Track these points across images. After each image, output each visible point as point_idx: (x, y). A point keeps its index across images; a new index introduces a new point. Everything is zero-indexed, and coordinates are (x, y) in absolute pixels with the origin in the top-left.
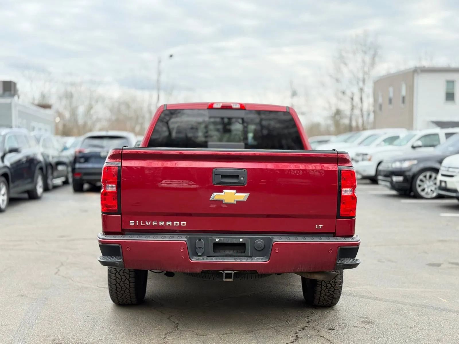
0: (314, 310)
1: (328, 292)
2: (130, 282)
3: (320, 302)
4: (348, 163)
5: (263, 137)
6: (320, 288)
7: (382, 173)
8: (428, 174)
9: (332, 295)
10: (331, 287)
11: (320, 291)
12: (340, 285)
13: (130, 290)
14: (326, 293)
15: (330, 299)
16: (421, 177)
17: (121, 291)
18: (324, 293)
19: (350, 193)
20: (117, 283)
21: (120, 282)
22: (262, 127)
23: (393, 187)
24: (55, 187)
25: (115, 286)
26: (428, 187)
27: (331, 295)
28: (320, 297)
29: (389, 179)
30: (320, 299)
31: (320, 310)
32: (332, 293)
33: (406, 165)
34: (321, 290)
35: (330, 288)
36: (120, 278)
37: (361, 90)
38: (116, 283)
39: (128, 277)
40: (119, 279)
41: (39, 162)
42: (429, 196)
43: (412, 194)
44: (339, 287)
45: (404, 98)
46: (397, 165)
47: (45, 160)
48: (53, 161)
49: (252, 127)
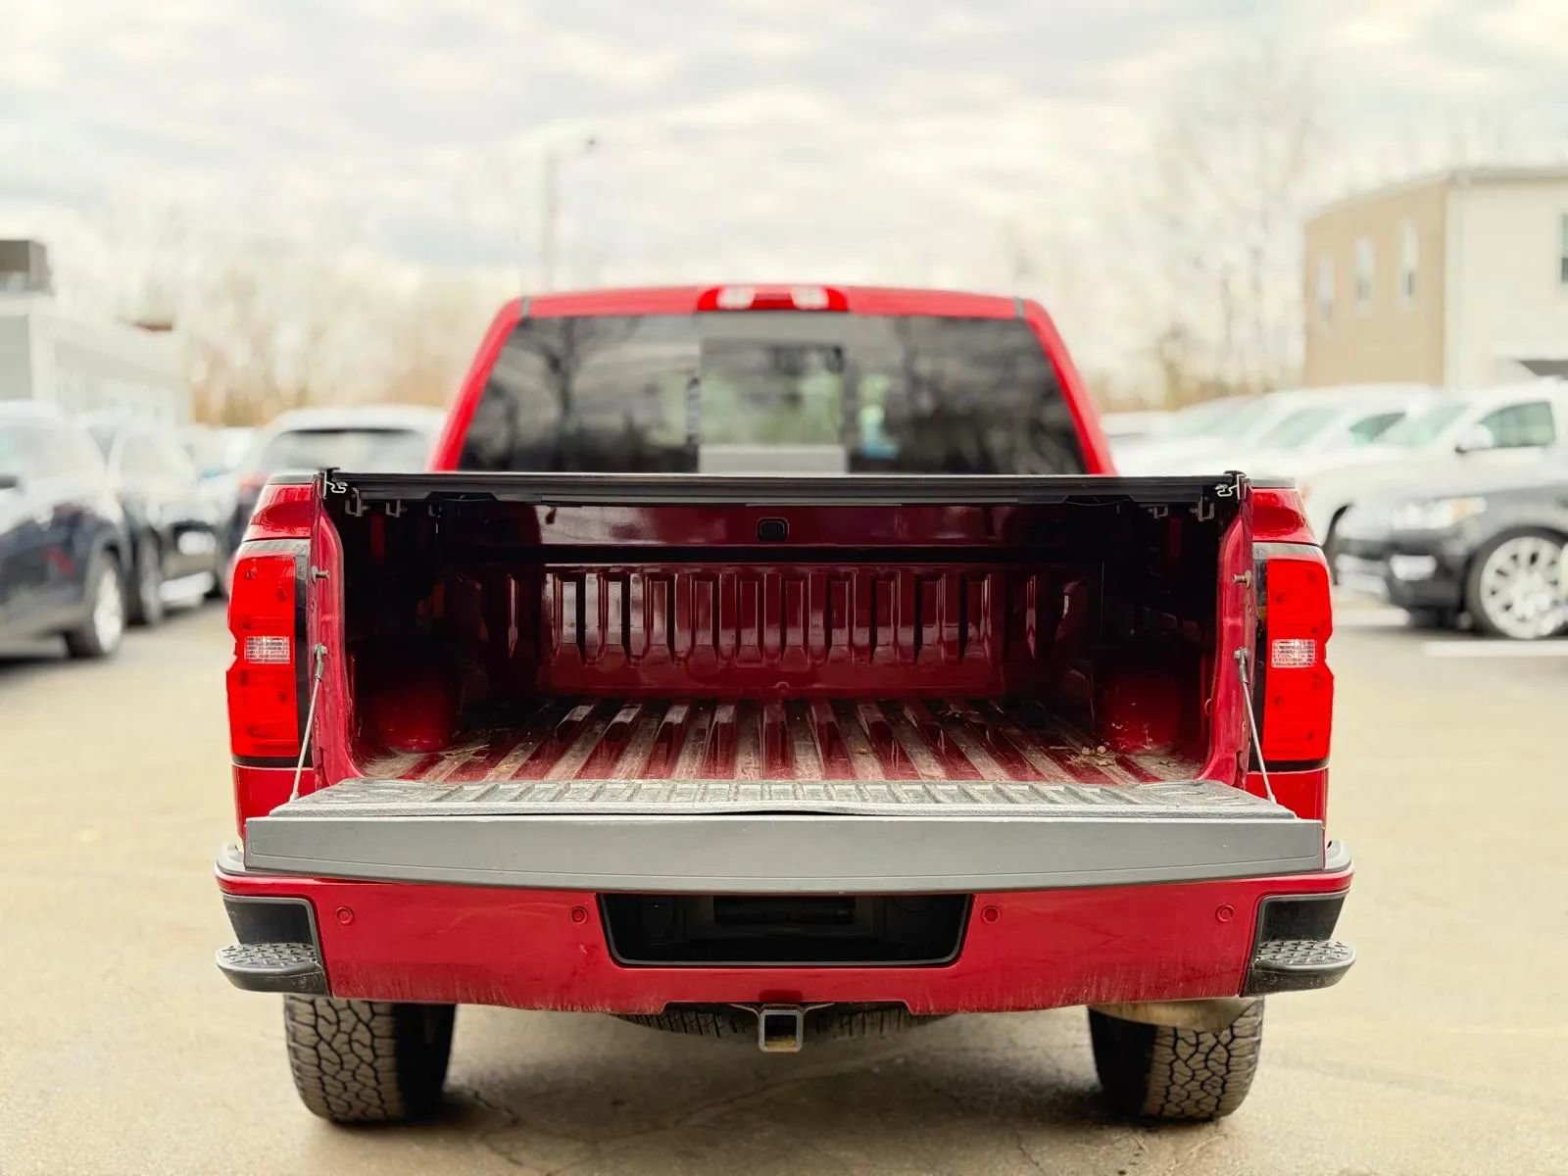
0: (1143, 1136)
1: (1202, 1065)
2: (373, 1036)
3: (1168, 1106)
4: (1295, 530)
5: (920, 424)
6: (1170, 1051)
7: (1353, 548)
8: (1525, 546)
9: (1222, 1077)
10: (1216, 1045)
11: (1171, 1064)
12: (1254, 1035)
13: (375, 1069)
14: (1194, 1071)
15: (1209, 1094)
16: (1499, 558)
17: (337, 1072)
18: (1187, 1069)
19: (1305, 660)
20: (321, 1038)
21: (334, 1036)
22: (916, 382)
23: (1397, 594)
24: (172, 613)
25: (313, 1052)
26: (1526, 596)
27: (1215, 1078)
28: (1167, 1088)
29: (1379, 567)
30: (1168, 1093)
31: (1172, 1138)
32: (1220, 1070)
33: (1440, 519)
34: (1173, 1058)
35: (1212, 1049)
36: (332, 1017)
37: (1257, 253)
38: (316, 1039)
39: (366, 1015)
40: (330, 1023)
41: (103, 525)
42: (1527, 631)
43: (1465, 620)
44: (1248, 1045)
45: (1411, 278)
46: (1411, 520)
47: (128, 516)
48: (160, 517)
49: (875, 386)
